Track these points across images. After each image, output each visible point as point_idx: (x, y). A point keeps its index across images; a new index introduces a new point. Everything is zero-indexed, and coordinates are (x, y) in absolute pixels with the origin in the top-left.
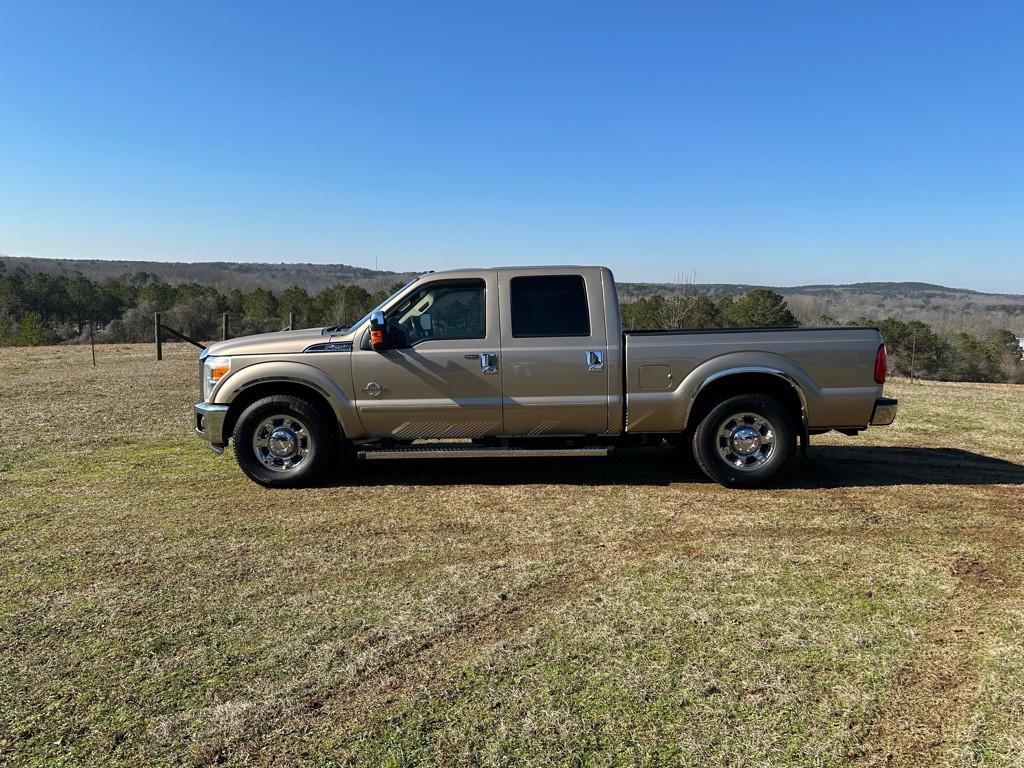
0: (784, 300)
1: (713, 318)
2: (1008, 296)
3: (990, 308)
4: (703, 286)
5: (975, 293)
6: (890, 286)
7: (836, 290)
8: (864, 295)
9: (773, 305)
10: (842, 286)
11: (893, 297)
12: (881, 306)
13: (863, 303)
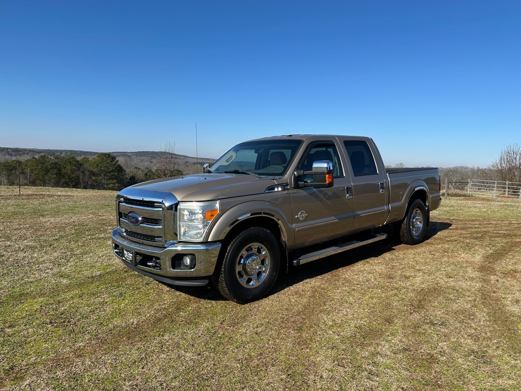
0: (117, 159)
1: (79, 168)
2: (200, 159)
3: (195, 164)
4: (57, 151)
5: (188, 157)
6: (153, 153)
7: (129, 154)
8: (142, 157)
9: (111, 162)
10: (131, 152)
11: (155, 158)
12: (151, 162)
13: (142, 161)
